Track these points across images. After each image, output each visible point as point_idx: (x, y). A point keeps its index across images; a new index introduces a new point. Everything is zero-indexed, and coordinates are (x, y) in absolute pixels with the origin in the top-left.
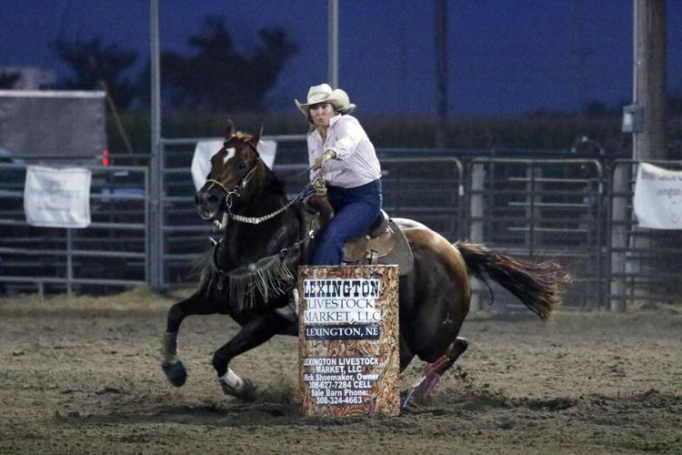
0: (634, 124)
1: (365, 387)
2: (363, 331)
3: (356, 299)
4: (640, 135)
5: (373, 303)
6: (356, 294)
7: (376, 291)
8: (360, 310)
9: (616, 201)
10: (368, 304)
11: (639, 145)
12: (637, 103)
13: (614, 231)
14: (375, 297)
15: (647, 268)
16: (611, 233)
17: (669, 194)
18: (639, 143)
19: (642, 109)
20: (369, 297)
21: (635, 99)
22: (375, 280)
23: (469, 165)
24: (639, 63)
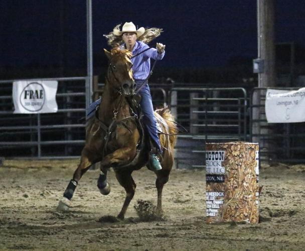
0: (259, 69)
1: (216, 207)
2: (216, 178)
3: (213, 161)
4: (262, 74)
5: (220, 163)
6: (213, 159)
7: (222, 157)
8: (214, 167)
9: (254, 110)
10: (217, 164)
11: (262, 80)
12: (260, 57)
13: (253, 126)
14: (222, 160)
15: (267, 145)
16: (252, 126)
17: (285, 104)
18: (261, 79)
19: (263, 61)
20: (218, 160)
21: (259, 56)
22: (221, 151)
23: (169, 92)
24: (261, 36)
